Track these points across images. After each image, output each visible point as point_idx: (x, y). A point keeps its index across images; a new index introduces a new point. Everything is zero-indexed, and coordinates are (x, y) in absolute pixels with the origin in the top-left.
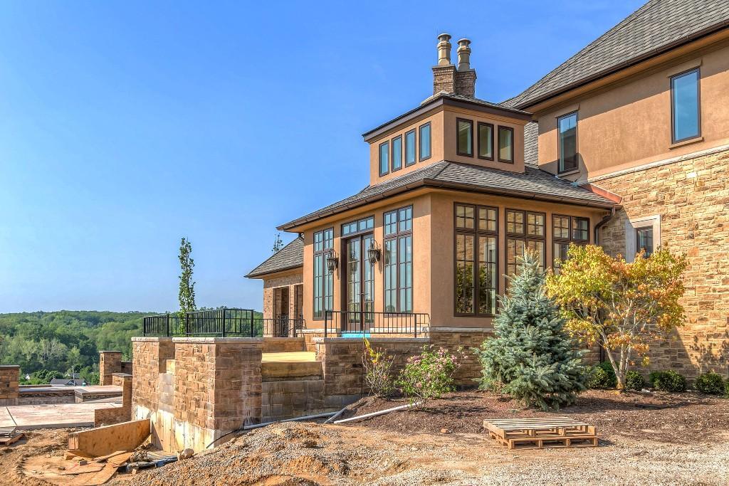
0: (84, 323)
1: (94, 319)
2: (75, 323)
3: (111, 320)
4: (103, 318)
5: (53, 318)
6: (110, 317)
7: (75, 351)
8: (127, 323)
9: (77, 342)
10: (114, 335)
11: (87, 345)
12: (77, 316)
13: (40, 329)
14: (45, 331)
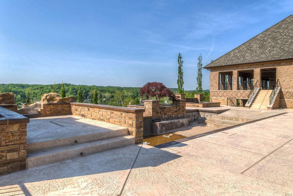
0: (20, 88)
1: (23, 86)
2: (17, 87)
3: (28, 87)
4: (26, 86)
5: (9, 86)
6: (28, 86)
7: (19, 96)
8: (34, 88)
9: (19, 93)
10: (31, 91)
11: (23, 94)
12: (17, 85)
13: (6, 89)
14: (8, 90)
